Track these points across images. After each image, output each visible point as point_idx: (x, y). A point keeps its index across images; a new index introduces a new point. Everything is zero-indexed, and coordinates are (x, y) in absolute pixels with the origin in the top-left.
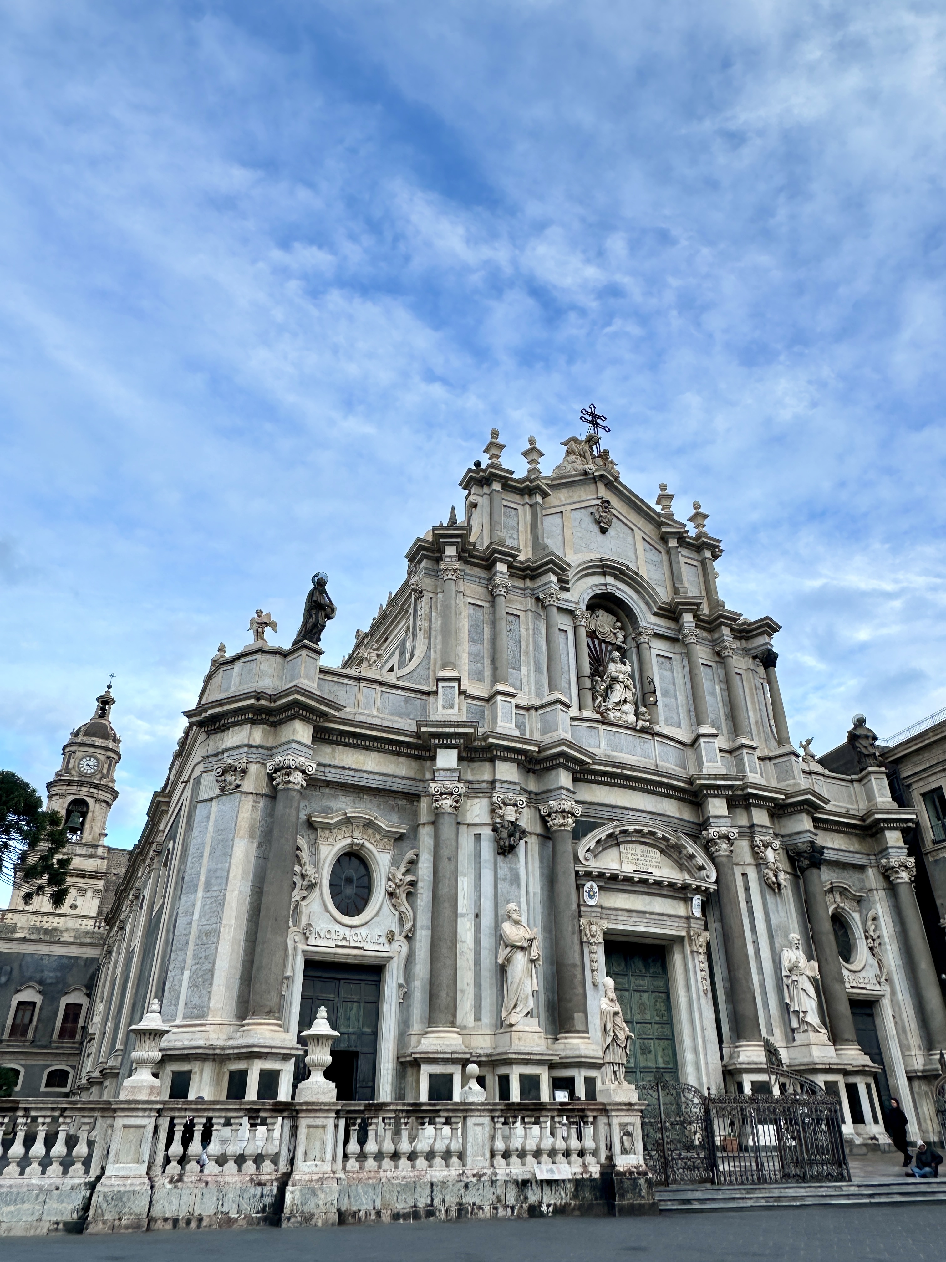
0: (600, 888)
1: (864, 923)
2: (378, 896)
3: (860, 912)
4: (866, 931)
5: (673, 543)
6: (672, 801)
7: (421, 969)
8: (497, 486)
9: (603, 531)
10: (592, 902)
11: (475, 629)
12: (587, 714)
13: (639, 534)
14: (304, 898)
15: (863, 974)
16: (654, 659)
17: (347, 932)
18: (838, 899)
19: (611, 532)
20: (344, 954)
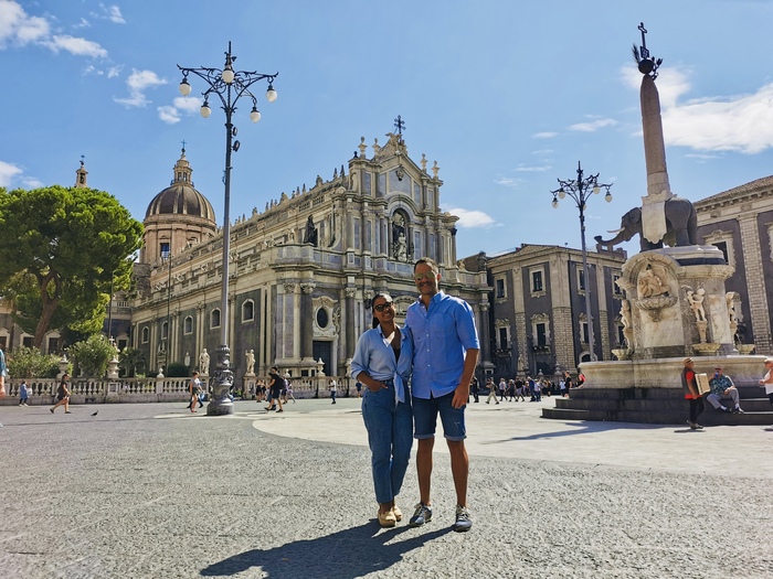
2: (330, 323)
5: (425, 183)
7: (343, 342)
8: (364, 166)
9: (400, 180)
11: (356, 228)
12: (391, 258)
13: (413, 179)
14: (312, 323)
16: (414, 234)
17: (323, 332)
19: (403, 180)
20: (322, 339)
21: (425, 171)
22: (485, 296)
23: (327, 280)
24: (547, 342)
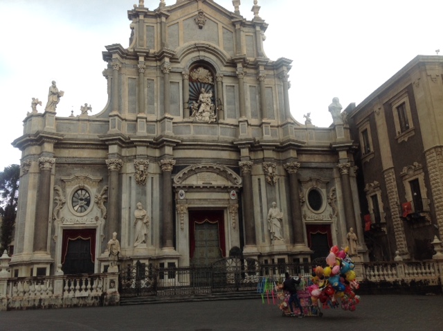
0: (186, 192)
1: (328, 192)
2: (92, 204)
3: (327, 188)
4: (328, 196)
5: (238, 26)
6: (227, 152)
8: (141, 17)
9: (201, 28)
10: (182, 198)
11: (132, 89)
12: (187, 120)
13: (220, 25)
14: (61, 208)
15: (323, 214)
16: (224, 88)
17: (79, 219)
18: (314, 184)
19: (205, 27)
20: (77, 226)
21: (237, 12)
22: (343, 155)
23: (85, 154)
24: (426, 207)
